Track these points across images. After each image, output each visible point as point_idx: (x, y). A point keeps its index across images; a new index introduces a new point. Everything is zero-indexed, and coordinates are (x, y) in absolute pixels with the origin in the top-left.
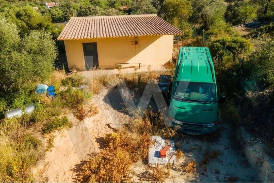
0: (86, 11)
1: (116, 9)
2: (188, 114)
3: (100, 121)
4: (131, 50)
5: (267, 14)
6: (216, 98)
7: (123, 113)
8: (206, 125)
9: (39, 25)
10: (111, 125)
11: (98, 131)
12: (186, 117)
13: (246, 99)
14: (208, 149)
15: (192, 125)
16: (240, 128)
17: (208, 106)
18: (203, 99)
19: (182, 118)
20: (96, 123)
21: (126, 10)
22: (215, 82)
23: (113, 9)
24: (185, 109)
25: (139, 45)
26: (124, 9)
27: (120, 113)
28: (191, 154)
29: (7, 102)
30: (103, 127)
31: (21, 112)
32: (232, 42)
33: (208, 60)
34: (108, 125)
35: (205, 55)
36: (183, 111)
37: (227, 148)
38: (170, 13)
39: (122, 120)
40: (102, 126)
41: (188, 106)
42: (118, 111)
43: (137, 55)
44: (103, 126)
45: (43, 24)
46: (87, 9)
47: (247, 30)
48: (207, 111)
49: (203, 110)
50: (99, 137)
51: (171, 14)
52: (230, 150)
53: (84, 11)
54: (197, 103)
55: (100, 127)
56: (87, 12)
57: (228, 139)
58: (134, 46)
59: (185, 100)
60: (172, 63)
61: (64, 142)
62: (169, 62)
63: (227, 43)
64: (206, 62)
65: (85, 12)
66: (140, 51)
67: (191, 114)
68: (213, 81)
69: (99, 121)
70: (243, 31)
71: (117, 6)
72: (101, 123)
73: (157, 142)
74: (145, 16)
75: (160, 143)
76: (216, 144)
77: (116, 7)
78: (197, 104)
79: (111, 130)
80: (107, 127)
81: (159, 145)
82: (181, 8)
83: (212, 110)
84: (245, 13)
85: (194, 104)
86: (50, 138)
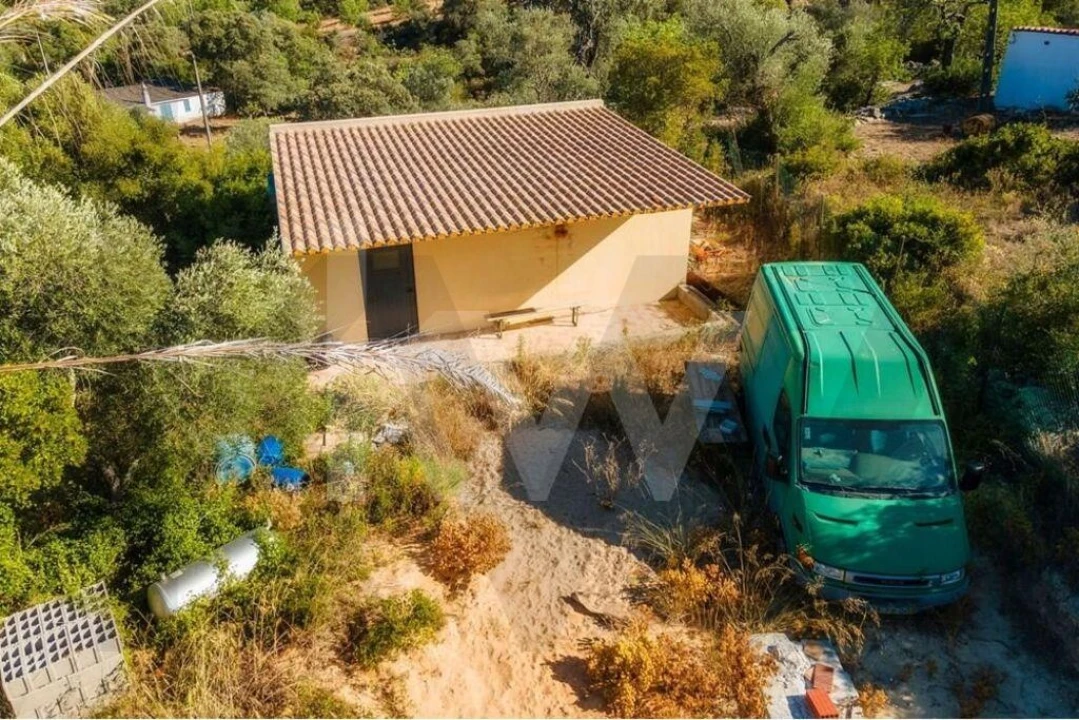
0: (227, 36)
1: (349, 22)
2: (870, 543)
3: (532, 587)
4: (542, 259)
5: (954, 67)
6: (953, 474)
7: (601, 538)
8: (940, 580)
9: (133, 158)
10: (581, 599)
11: (545, 632)
12: (867, 555)
13: (1035, 461)
14: (951, 666)
15: (888, 582)
16: (1045, 575)
17: (933, 508)
18: (908, 481)
19: (853, 560)
20: (520, 595)
21: (390, 28)
22: (942, 417)
23: (334, 21)
24: (854, 523)
25: (570, 238)
26: (382, 23)
27: (591, 541)
28: (907, 694)
29: (127, 534)
30: (555, 613)
31: (215, 577)
32: (912, 219)
33: (897, 330)
34: (572, 600)
35: (867, 299)
36: (850, 531)
37: (1012, 653)
38: (650, 93)
39: (610, 572)
40: (549, 607)
41: (864, 511)
42: (576, 531)
43: (562, 277)
44: (553, 605)
45: (150, 152)
46: (234, 31)
47: (897, 131)
48: (935, 527)
49: (920, 525)
50: (559, 658)
51: (653, 95)
52: (1024, 658)
53: (220, 35)
54: (891, 498)
55: (543, 612)
56: (235, 43)
57: (1002, 612)
58: (553, 242)
59: (846, 490)
60: (690, 296)
61: (444, 698)
62: (677, 290)
63: (897, 225)
64: (890, 335)
65: (224, 40)
66: (573, 259)
67: (882, 541)
68: (936, 412)
69: (530, 586)
70: (886, 136)
71: (353, 12)
72: (539, 594)
73: (782, 660)
74: (558, 110)
75: (792, 663)
76: (971, 638)
77: (350, 15)
78: (893, 503)
79: (590, 621)
80: (569, 608)
81: (788, 668)
82: (689, 76)
83: (948, 522)
84: (872, 59)
85: (882, 502)
86: (384, 684)
